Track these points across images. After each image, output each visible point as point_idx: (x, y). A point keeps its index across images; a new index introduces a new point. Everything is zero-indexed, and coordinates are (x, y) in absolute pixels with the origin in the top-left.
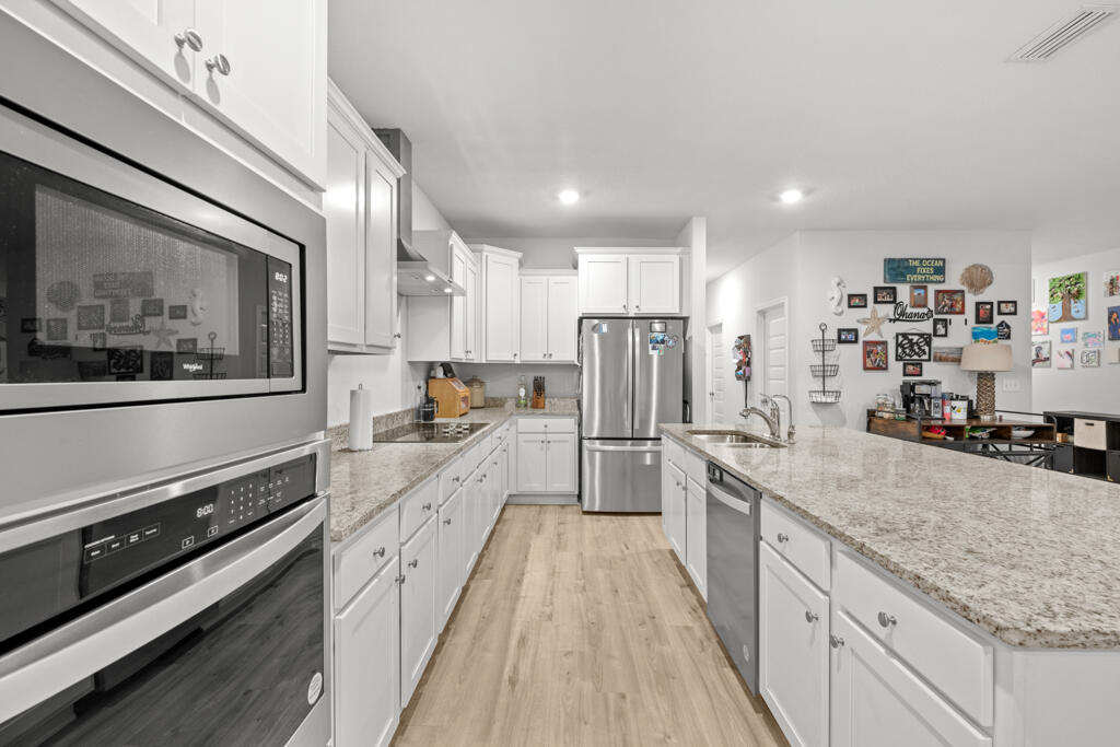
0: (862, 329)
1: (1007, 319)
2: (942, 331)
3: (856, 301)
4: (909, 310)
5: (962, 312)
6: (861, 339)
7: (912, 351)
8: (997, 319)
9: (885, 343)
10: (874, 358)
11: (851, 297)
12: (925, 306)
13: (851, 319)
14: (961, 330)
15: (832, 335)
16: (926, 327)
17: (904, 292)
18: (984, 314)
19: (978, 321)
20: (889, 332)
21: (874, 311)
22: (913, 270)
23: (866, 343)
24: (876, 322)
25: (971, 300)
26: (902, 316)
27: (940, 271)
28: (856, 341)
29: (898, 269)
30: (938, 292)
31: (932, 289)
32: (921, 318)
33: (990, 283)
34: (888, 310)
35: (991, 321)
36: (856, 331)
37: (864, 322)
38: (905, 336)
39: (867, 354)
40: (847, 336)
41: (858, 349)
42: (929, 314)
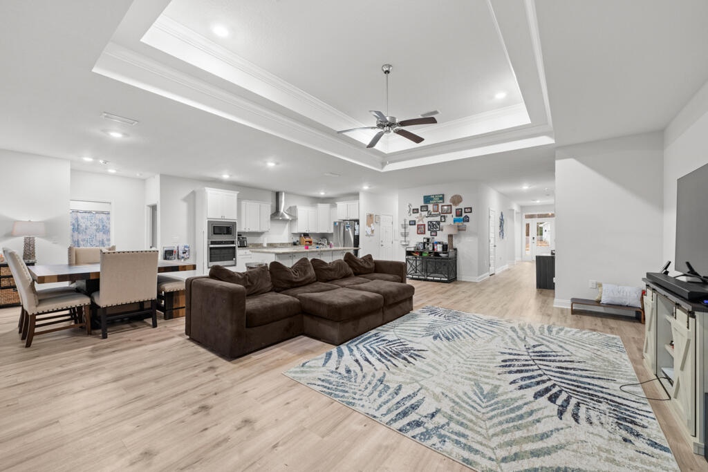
0: (417, 220)
1: (468, 214)
2: (443, 220)
3: (415, 211)
4: (432, 213)
5: (451, 213)
6: (417, 224)
7: (434, 227)
8: (464, 215)
9: (424, 225)
10: (421, 230)
11: (413, 210)
12: (438, 211)
13: (414, 217)
14: (450, 219)
15: (408, 223)
16: (438, 219)
17: (431, 207)
18: (459, 213)
19: (457, 216)
20: (426, 221)
21: (421, 214)
22: (432, 199)
23: (418, 225)
24: (421, 218)
25: (454, 208)
26: (430, 215)
27: (442, 198)
28: (415, 224)
29: (427, 199)
30: (442, 206)
31: (440, 205)
32: (436, 215)
33: (461, 201)
34: (426, 213)
35: (461, 215)
36: (415, 221)
37: (417, 218)
38: (431, 222)
39: (418, 229)
40: (413, 223)
41: (415, 227)
42: (439, 214)
